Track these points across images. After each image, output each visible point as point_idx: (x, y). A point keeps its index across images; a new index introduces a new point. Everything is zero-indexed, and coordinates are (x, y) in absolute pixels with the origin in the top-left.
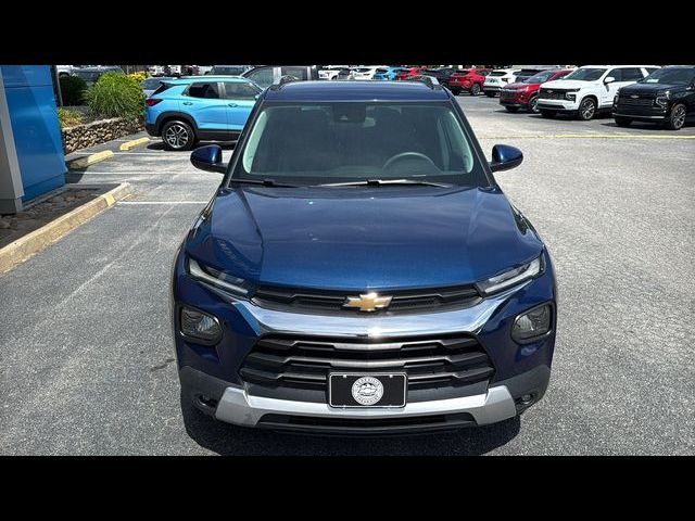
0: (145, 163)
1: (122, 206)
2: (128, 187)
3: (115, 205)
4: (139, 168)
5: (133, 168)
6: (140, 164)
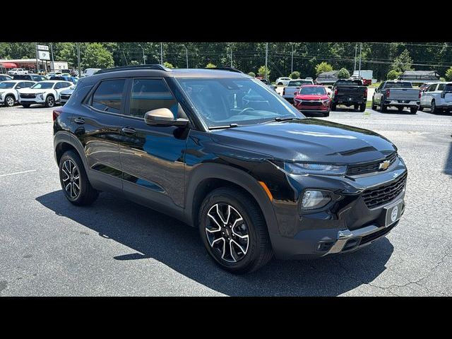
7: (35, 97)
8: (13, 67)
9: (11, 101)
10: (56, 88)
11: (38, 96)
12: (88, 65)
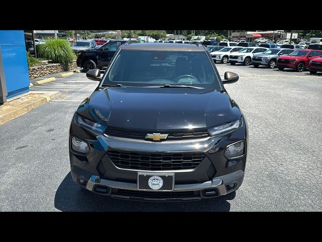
0: (69, 83)
1: (54, 101)
2: (58, 93)
3: (50, 101)
4: (65, 85)
5: (63, 85)
6: (67, 83)
7: (237, 58)
8: (260, 37)
9: (225, 60)
10: (254, 52)
11: (240, 58)
12: (314, 35)
